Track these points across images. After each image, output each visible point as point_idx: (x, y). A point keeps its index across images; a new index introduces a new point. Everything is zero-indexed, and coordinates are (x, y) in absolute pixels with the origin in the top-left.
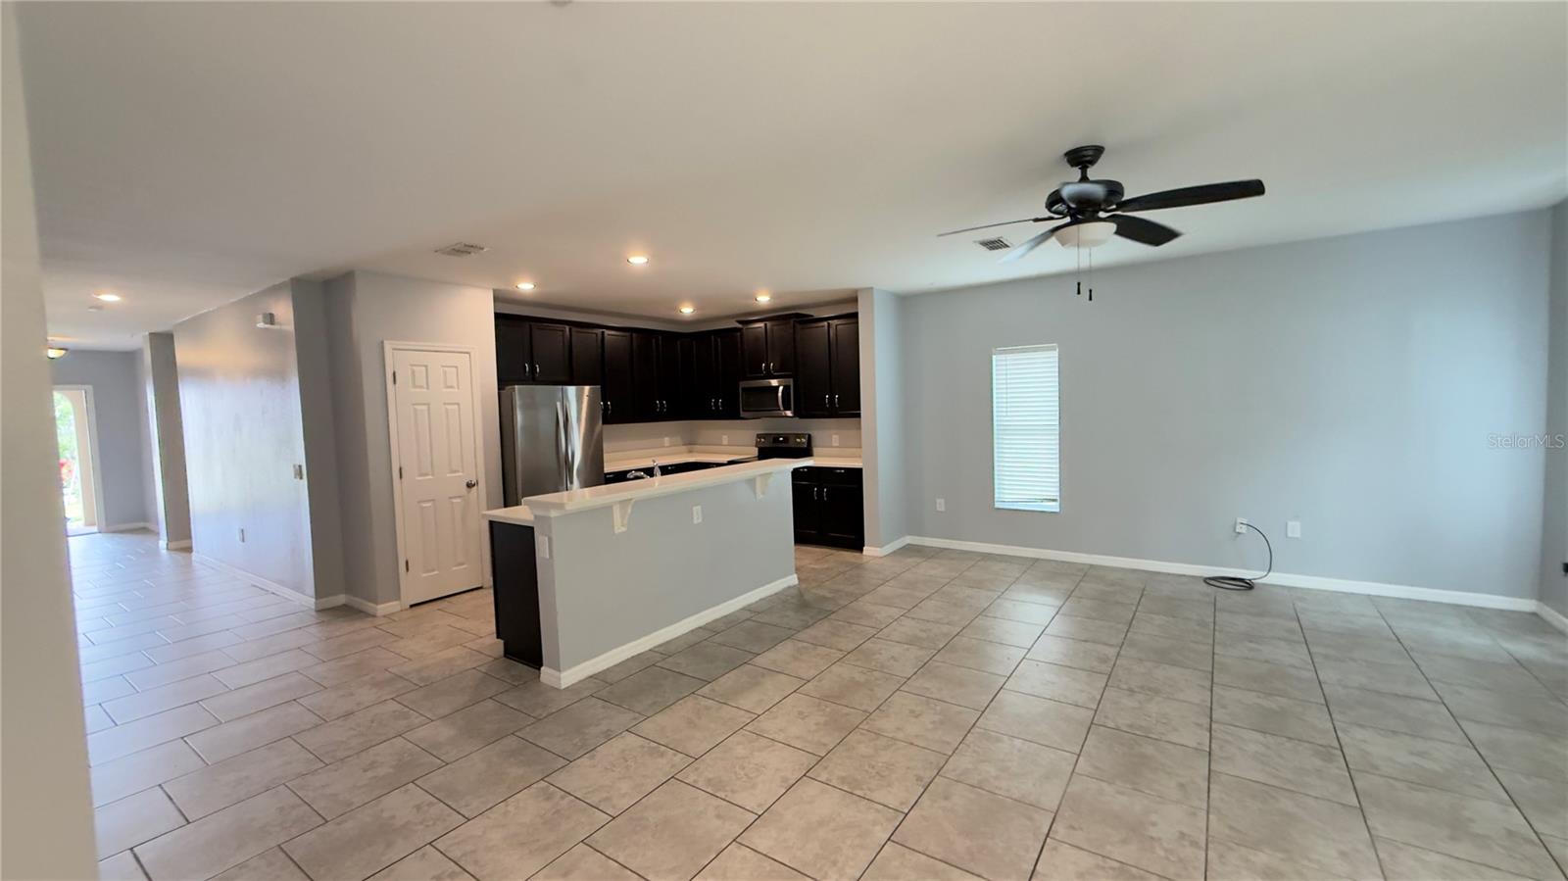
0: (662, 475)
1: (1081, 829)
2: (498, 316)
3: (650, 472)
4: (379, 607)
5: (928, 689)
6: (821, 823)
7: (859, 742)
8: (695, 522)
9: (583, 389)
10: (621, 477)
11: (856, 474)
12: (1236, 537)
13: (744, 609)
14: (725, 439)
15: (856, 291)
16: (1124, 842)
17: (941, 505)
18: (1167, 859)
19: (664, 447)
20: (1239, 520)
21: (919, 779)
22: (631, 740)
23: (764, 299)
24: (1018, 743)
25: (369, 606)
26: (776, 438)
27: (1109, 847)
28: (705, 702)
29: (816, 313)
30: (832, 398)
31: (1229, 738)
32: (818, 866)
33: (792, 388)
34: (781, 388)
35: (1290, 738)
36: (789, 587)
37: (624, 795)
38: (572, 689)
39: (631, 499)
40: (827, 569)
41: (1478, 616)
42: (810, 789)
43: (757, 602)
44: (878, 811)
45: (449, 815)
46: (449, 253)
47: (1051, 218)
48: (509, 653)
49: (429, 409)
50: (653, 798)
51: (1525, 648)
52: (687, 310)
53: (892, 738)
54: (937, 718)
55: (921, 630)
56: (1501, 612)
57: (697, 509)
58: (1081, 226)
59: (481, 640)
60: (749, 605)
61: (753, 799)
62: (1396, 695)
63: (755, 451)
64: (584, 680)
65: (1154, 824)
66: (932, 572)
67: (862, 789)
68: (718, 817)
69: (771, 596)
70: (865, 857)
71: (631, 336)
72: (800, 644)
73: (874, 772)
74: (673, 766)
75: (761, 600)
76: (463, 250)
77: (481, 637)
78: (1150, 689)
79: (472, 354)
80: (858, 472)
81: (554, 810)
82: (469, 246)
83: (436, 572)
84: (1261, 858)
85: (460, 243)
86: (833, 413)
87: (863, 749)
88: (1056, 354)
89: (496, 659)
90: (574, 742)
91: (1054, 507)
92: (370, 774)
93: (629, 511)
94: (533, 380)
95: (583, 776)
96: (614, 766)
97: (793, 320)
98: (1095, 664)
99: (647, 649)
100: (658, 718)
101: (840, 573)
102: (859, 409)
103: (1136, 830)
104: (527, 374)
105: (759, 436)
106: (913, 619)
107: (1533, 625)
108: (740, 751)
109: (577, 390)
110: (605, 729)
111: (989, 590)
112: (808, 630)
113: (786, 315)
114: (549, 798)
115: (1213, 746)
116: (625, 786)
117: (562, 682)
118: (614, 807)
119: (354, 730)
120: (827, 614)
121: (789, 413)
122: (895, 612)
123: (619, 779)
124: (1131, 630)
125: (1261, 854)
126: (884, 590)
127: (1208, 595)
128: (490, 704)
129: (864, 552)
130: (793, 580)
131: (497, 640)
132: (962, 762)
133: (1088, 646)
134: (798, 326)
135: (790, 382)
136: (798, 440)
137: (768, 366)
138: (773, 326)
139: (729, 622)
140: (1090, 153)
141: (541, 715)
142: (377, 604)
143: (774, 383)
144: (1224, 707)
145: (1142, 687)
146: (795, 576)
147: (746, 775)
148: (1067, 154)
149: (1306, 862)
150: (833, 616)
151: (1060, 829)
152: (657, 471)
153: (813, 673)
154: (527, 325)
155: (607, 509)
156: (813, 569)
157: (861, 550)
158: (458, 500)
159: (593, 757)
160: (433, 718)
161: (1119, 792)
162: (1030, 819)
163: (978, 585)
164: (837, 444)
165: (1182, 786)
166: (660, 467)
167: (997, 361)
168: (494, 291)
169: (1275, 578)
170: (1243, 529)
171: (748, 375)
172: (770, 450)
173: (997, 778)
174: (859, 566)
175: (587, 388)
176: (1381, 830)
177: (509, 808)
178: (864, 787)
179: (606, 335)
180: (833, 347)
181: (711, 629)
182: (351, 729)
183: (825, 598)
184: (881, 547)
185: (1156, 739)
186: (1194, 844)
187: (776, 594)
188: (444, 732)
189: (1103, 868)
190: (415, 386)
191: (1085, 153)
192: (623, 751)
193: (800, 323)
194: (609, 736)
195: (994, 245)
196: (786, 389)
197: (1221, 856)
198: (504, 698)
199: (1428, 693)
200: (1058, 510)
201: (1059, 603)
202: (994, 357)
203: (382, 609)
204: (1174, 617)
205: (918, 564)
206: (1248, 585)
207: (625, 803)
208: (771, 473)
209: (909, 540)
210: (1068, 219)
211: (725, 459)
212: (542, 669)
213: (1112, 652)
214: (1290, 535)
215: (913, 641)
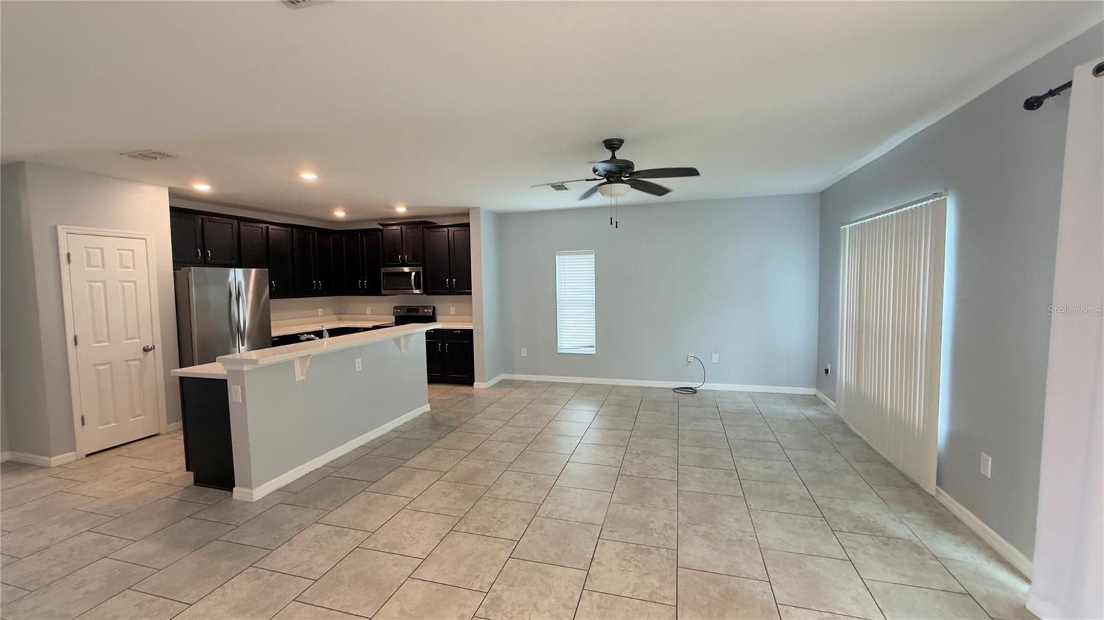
0: (330, 337)
1: (616, 531)
2: (173, 209)
3: (319, 334)
4: (53, 459)
5: (524, 468)
6: (466, 556)
7: (485, 505)
8: (357, 370)
9: (251, 271)
10: (293, 339)
11: (469, 333)
12: (688, 365)
13: (392, 431)
14: (369, 310)
15: (468, 208)
16: (637, 533)
17: (524, 352)
18: (659, 537)
19: (318, 316)
20: (690, 355)
21: (524, 520)
22: (320, 529)
23: (401, 210)
24: (579, 491)
25: (41, 460)
26: (410, 309)
27: (630, 538)
28: (372, 496)
29: (440, 222)
30: (451, 281)
31: (687, 472)
32: (467, 580)
33: (421, 274)
34: (413, 274)
35: (714, 469)
36: (424, 413)
37: (321, 565)
38: (263, 501)
39: (310, 355)
40: (450, 399)
41: (792, 398)
42: (458, 537)
43: (401, 426)
44: (502, 543)
45: (172, 605)
46: (134, 157)
47: (595, 180)
48: (198, 482)
49: (105, 286)
50: (345, 563)
51: (811, 413)
52: (340, 214)
53: (505, 499)
54: (531, 484)
55: (517, 433)
56: (802, 396)
57: (359, 361)
58: (613, 185)
59: (168, 475)
60: (398, 427)
61: (418, 551)
62: (759, 441)
63: (393, 319)
64: (272, 493)
65: (652, 522)
66: (521, 396)
67: (490, 532)
68: (395, 565)
69: (412, 420)
70: (496, 570)
71: (292, 231)
72: (437, 450)
73: (496, 520)
74: (356, 540)
75: (405, 423)
76: (149, 156)
77: (168, 473)
78: (648, 452)
79: (148, 240)
80: (471, 331)
81: (266, 584)
82: (156, 153)
83: (113, 424)
84: (702, 529)
85: (150, 150)
86: (451, 291)
87: (488, 509)
88: (593, 256)
89: (187, 488)
90: (273, 536)
91: (592, 351)
92: (82, 591)
93: (308, 364)
94: (205, 263)
95: (284, 558)
96: (310, 547)
97: (422, 226)
98: (619, 442)
99: (321, 465)
100: (339, 510)
101: (460, 401)
102: (471, 289)
103: (644, 527)
104: (199, 258)
105: (395, 308)
106: (511, 426)
107: (814, 401)
108: (405, 522)
109: (244, 272)
110: (298, 524)
111: (556, 404)
112: (442, 440)
113: (416, 222)
114: (259, 577)
115: (679, 477)
116: (320, 559)
117: (254, 497)
118: (315, 573)
119: (54, 560)
120: (453, 429)
121: (418, 292)
122: (499, 423)
123: (316, 555)
124: (637, 420)
125: (701, 527)
126: (491, 410)
127: (675, 398)
128: (190, 522)
129: (475, 386)
130: (427, 408)
131: (187, 473)
132: (547, 507)
133: (615, 432)
134: (426, 231)
135: (421, 269)
136: (426, 311)
137: (402, 258)
138: (407, 229)
139: (383, 441)
140: (617, 142)
141: (238, 522)
142: (50, 456)
143: (406, 269)
144: (684, 457)
145: (644, 452)
146: (429, 405)
147: (411, 536)
148: (604, 142)
149: (721, 527)
150: (457, 430)
151: (605, 534)
152: (326, 334)
153: (448, 467)
154: (200, 217)
155: (290, 364)
156: (440, 400)
157: (472, 385)
158: (136, 362)
159: (291, 545)
160: (136, 540)
161: (635, 509)
162: (589, 531)
163: (549, 402)
164: (454, 313)
165: (665, 500)
166: (327, 330)
167: (559, 259)
168: (169, 188)
169: (707, 386)
170: (691, 359)
171: (388, 264)
172: (405, 317)
173: (570, 512)
174: (471, 396)
175: (253, 271)
176: (753, 506)
177: (227, 590)
178: (491, 530)
179: (270, 229)
180: (452, 246)
181: (370, 447)
182: (50, 560)
183: (450, 419)
184: (486, 382)
185: (652, 478)
186: (672, 528)
187: (416, 418)
188: (149, 548)
189: (629, 549)
190: (90, 265)
191: (614, 142)
192: (315, 536)
193: (428, 228)
194: (301, 529)
195: (559, 187)
196: (417, 274)
197: (684, 532)
198: (202, 515)
199: (772, 438)
200: (594, 353)
201: (597, 409)
202: (557, 257)
203: (56, 460)
204: (658, 411)
205: (511, 391)
206: (693, 391)
207: (324, 570)
208: (412, 334)
209: (503, 376)
210: (605, 180)
211: (370, 325)
212: (234, 489)
213: (627, 434)
214: (713, 361)
215: (511, 440)
